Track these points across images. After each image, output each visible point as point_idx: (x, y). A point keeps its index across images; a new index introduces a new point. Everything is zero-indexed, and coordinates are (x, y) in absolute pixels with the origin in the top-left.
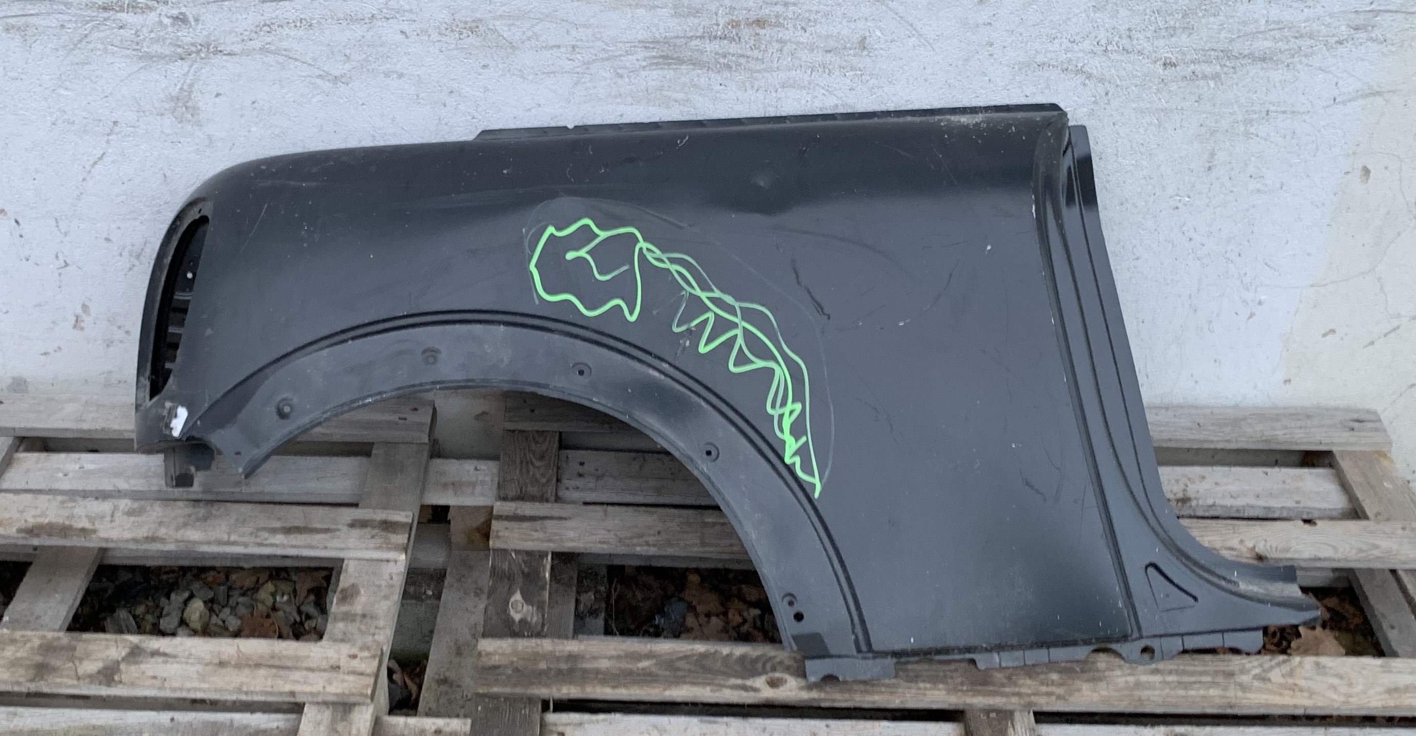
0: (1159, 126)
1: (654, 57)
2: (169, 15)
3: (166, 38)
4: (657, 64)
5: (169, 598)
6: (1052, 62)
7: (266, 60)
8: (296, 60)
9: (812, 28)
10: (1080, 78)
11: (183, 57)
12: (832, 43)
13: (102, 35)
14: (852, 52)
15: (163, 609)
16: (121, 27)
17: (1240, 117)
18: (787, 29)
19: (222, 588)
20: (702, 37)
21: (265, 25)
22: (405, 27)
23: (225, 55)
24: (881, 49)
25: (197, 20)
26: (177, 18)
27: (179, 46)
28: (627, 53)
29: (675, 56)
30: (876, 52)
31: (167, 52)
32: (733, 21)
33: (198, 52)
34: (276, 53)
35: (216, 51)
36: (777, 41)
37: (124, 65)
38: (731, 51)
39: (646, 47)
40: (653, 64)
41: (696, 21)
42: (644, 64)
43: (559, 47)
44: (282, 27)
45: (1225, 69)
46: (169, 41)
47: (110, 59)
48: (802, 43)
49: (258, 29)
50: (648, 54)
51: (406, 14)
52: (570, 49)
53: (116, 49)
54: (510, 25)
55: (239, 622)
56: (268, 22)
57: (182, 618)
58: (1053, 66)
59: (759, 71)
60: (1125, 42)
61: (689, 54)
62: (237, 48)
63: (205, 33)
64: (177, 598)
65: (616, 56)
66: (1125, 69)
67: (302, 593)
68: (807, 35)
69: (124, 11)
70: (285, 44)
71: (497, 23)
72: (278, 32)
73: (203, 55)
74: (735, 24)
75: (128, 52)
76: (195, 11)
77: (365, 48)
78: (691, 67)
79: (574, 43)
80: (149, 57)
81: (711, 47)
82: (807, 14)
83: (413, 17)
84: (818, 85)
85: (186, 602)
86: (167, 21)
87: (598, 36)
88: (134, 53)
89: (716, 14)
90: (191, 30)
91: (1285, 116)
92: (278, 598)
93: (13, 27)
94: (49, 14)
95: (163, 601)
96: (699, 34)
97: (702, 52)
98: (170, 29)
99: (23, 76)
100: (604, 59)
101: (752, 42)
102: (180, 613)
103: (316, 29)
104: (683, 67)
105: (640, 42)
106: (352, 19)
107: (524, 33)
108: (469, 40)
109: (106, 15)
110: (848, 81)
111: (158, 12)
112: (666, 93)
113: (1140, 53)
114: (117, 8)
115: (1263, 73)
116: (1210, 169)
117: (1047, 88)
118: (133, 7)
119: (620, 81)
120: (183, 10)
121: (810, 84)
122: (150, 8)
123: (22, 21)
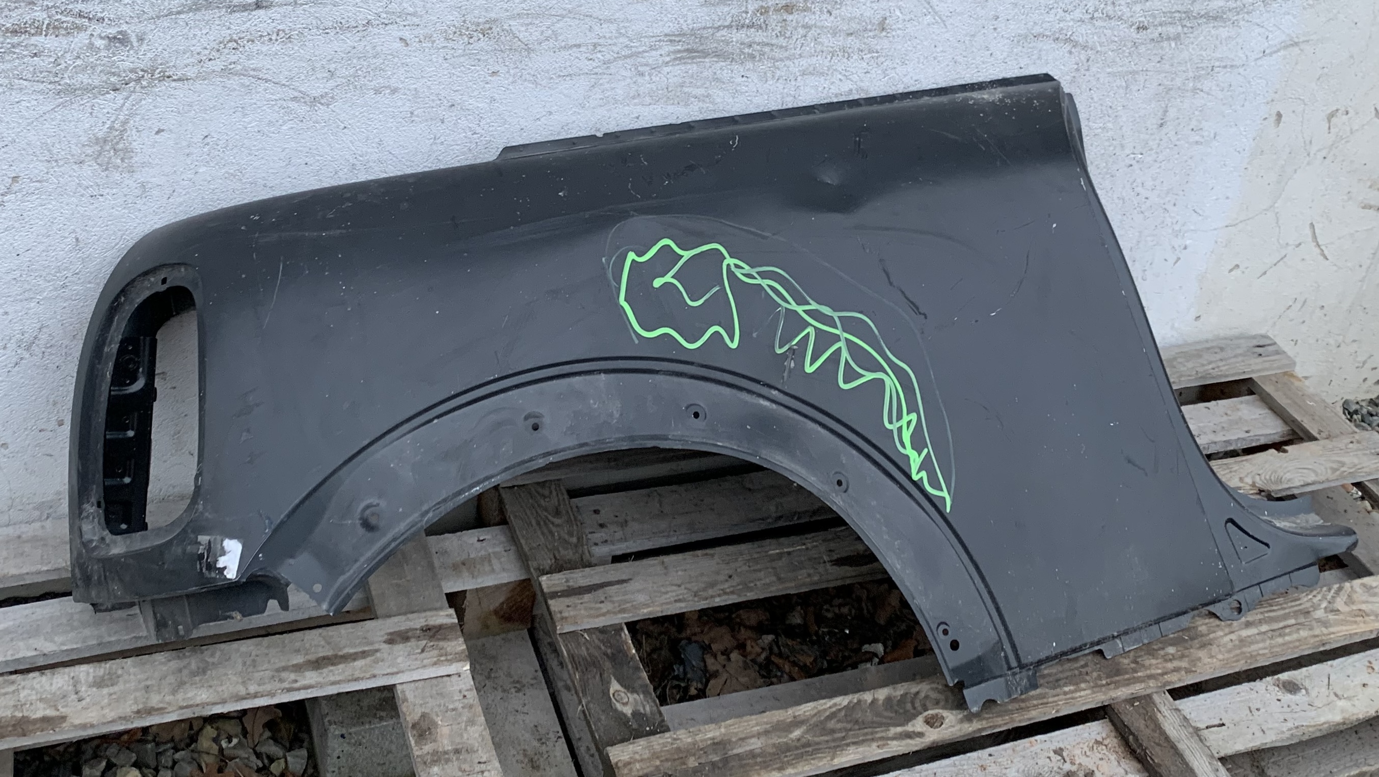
0: (1127, 88)
1: (679, 51)
2: (103, 35)
3: (96, 65)
4: (680, 59)
6: (1047, 33)
7: (229, 83)
8: (267, 81)
9: (838, 11)
10: (1068, 47)
11: (118, 87)
12: (854, 26)
13: (8, 66)
14: (871, 34)
16: (35, 55)
17: (1191, 74)
18: (814, 13)
20: (730, 27)
21: (230, 41)
22: (407, 34)
23: (174, 80)
24: (899, 29)
25: (141, 39)
26: (115, 38)
27: (114, 74)
28: (652, 48)
29: (700, 48)
30: (894, 33)
31: (96, 83)
32: (762, 7)
33: (138, 80)
34: (243, 73)
35: (163, 76)
36: (803, 26)
37: (35, 103)
38: (757, 40)
39: (671, 41)
40: (675, 59)
41: (726, 9)
42: (668, 59)
43: (579, 46)
44: (253, 41)
45: (1185, 30)
46: (100, 68)
47: (15, 96)
48: (827, 27)
49: (222, 46)
50: (672, 48)
51: (409, 17)
52: (591, 47)
53: (25, 83)
54: (528, 25)
56: (235, 37)
58: (1047, 37)
59: (782, 60)
61: (715, 45)
62: (191, 72)
63: (149, 55)
65: (639, 53)
66: (1105, 35)
68: (832, 18)
69: (40, 34)
70: (253, 63)
71: (512, 23)
72: (247, 48)
73: (144, 83)
74: (765, 11)
75: (42, 86)
76: (139, 28)
77: (355, 61)
78: (715, 59)
79: (596, 40)
80: (71, 90)
81: (738, 36)
83: (416, 20)
84: (836, 70)
86: (100, 43)
87: (623, 31)
88: (51, 86)
90: (131, 52)
96: (727, 24)
97: (728, 43)
100: (626, 57)
101: (779, 29)
103: (295, 41)
104: (707, 60)
105: (666, 35)
106: (342, 27)
107: (542, 32)
108: (482, 44)
110: (864, 65)
111: (89, 32)
112: (686, 90)
113: (1120, 18)
114: (33, 31)
115: (1213, 32)
116: (1161, 125)
117: (1039, 58)
118: (55, 28)
119: (640, 80)
120: (124, 27)
121: (828, 70)
122: (79, 28)
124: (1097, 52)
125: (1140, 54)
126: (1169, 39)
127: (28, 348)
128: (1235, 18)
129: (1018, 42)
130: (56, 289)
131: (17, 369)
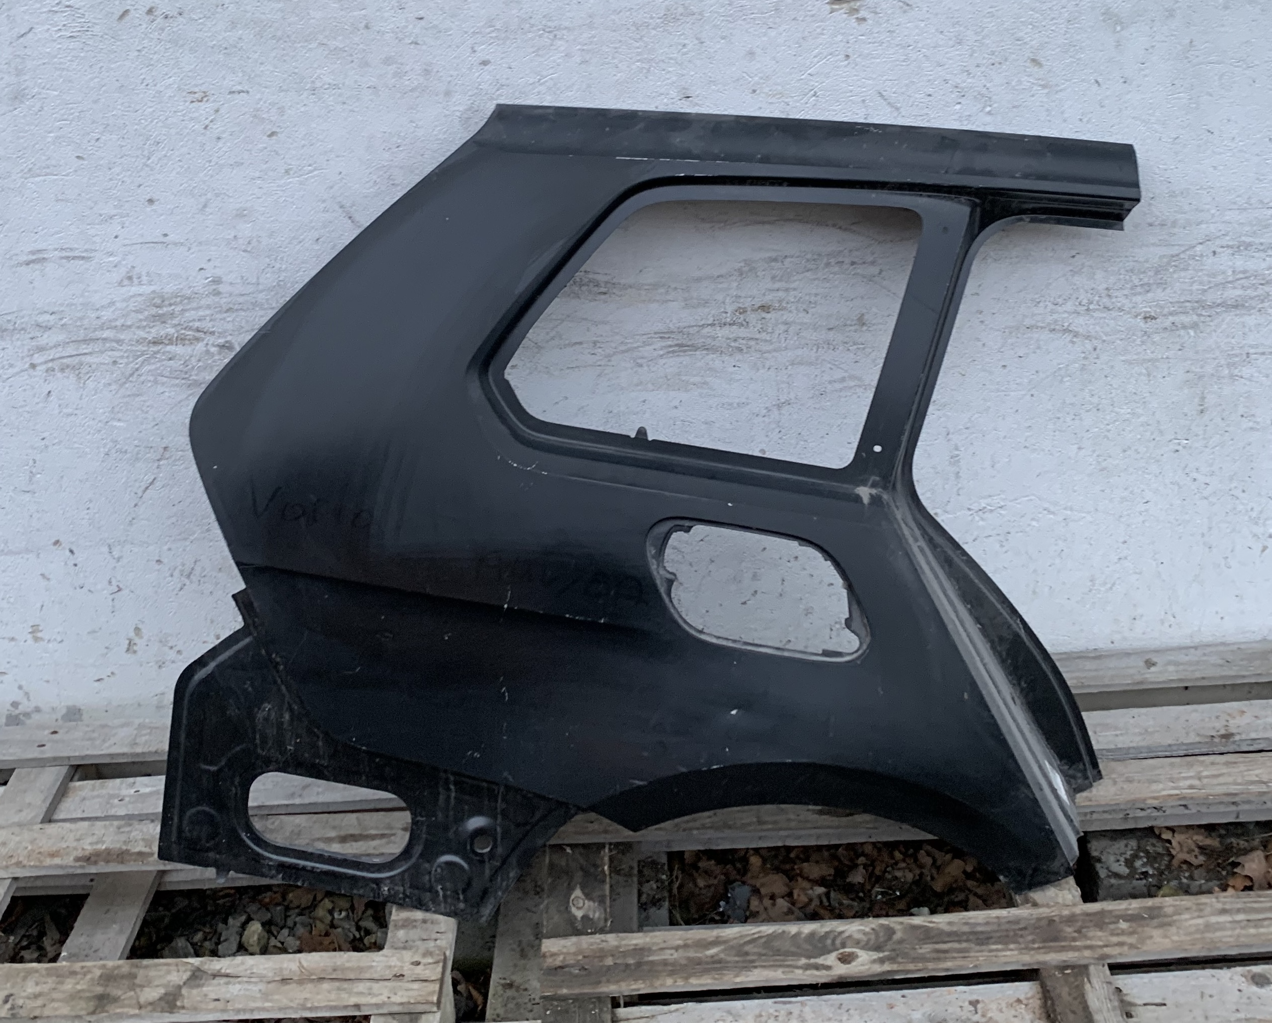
0: (1149, 375)
1: (670, 346)
2: (215, 343)
3: (213, 365)
4: (673, 352)
5: (226, 924)
6: (1040, 324)
9: (814, 310)
10: (1068, 337)
12: (833, 322)
13: (153, 367)
14: (853, 328)
15: (220, 934)
16: (170, 359)
17: (1223, 362)
18: (790, 312)
19: (279, 908)
20: (713, 325)
24: (880, 323)
26: (223, 346)
28: (645, 344)
29: (690, 343)
30: (876, 327)
32: (740, 308)
36: (782, 323)
37: (174, 392)
38: (741, 335)
39: (661, 338)
40: (669, 352)
41: (707, 310)
42: (661, 352)
43: (581, 343)
45: (1202, 319)
47: (160, 389)
48: (806, 324)
50: (664, 344)
52: (591, 345)
53: (166, 379)
55: (298, 943)
57: (240, 942)
58: (1042, 328)
59: (769, 352)
60: (1105, 300)
61: (703, 340)
64: (234, 922)
65: (635, 348)
66: (1108, 325)
67: (360, 907)
68: (809, 315)
69: (172, 344)
74: (743, 311)
75: (177, 381)
76: (240, 339)
78: (705, 352)
79: (595, 339)
80: (198, 384)
81: (722, 333)
82: (807, 298)
84: (824, 360)
85: (244, 926)
86: (213, 350)
87: (617, 331)
88: (183, 381)
89: (724, 303)
91: (1265, 357)
92: (336, 915)
93: (68, 366)
94: (102, 352)
95: (221, 926)
96: (709, 322)
97: (714, 338)
98: (217, 357)
99: (76, 412)
100: (623, 352)
101: (760, 325)
102: (238, 938)
104: (698, 353)
105: (655, 333)
107: (548, 333)
109: (155, 349)
110: (852, 355)
111: (205, 342)
112: (684, 378)
113: (1120, 309)
114: (167, 342)
115: (1237, 320)
116: (1202, 411)
117: (1039, 348)
118: (181, 340)
119: (639, 370)
120: (229, 338)
121: (817, 360)
122: (198, 339)
123: (76, 360)
124: (1104, 341)
125: (1154, 342)
126: (1184, 327)
127: (188, 576)
128: (1260, 306)
129: (1011, 333)
130: (202, 533)
131: (181, 593)
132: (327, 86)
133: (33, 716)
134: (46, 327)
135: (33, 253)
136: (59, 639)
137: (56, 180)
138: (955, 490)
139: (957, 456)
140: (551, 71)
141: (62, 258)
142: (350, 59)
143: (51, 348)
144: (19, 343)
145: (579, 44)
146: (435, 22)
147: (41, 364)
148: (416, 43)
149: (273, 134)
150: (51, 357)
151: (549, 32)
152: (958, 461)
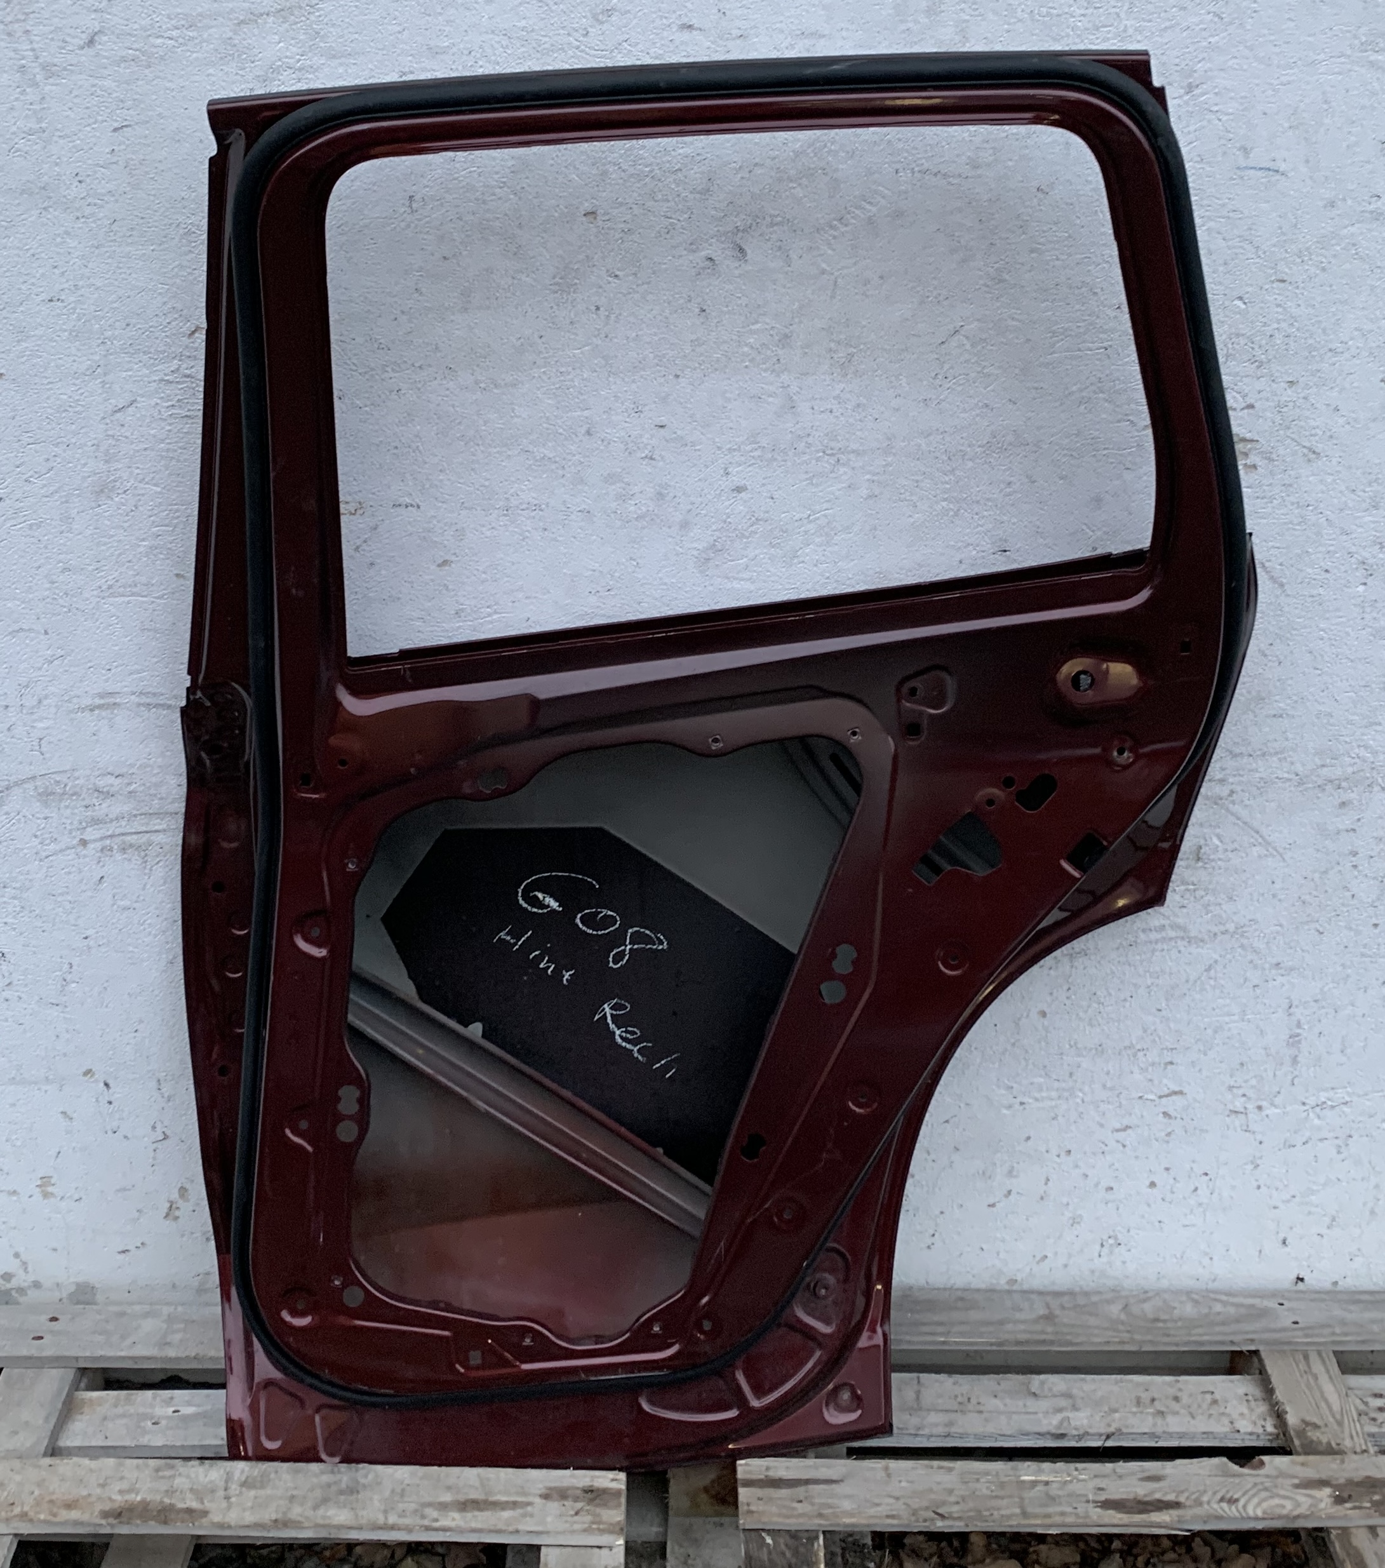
24: (1220, 859)
30: (1213, 864)
123: (144, 838)
132: (524, 506)
133: (29, 1292)
134: (108, 793)
135: (101, 696)
136: (77, 1197)
137: (143, 602)
138: (1290, 1077)
139: (1298, 1035)
140: (825, 506)
141: (139, 705)
142: (561, 472)
143: (112, 821)
144: (69, 811)
145: (869, 473)
146: (679, 432)
147: (95, 841)
148: (651, 458)
149: (445, 563)
150: (109, 833)
151: (833, 455)
152: (1299, 1042)
